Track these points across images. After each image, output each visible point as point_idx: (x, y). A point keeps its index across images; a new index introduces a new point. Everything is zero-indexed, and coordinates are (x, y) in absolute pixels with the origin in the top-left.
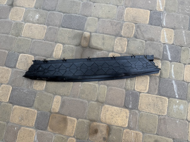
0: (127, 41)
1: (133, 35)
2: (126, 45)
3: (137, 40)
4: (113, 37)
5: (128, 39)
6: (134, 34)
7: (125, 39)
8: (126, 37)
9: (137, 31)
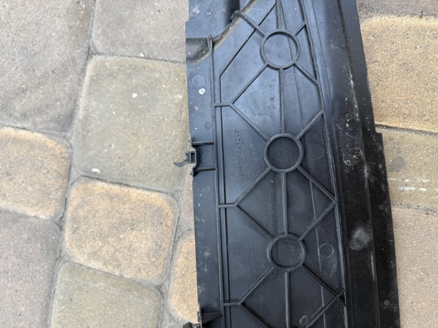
0: (91, 184)
1: (51, 143)
2: (116, 188)
3: (80, 114)
4: (62, 276)
5: (74, 175)
6: (47, 132)
7: (75, 195)
8: (66, 191)
9: (24, 116)
